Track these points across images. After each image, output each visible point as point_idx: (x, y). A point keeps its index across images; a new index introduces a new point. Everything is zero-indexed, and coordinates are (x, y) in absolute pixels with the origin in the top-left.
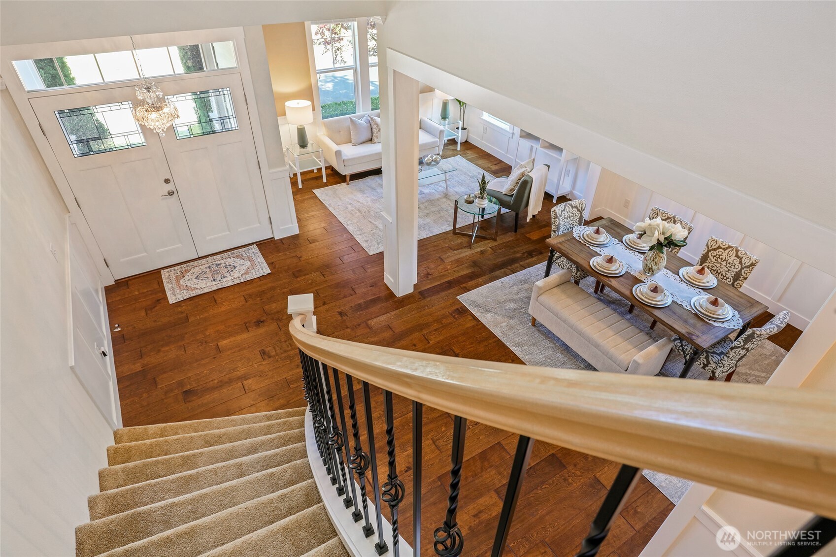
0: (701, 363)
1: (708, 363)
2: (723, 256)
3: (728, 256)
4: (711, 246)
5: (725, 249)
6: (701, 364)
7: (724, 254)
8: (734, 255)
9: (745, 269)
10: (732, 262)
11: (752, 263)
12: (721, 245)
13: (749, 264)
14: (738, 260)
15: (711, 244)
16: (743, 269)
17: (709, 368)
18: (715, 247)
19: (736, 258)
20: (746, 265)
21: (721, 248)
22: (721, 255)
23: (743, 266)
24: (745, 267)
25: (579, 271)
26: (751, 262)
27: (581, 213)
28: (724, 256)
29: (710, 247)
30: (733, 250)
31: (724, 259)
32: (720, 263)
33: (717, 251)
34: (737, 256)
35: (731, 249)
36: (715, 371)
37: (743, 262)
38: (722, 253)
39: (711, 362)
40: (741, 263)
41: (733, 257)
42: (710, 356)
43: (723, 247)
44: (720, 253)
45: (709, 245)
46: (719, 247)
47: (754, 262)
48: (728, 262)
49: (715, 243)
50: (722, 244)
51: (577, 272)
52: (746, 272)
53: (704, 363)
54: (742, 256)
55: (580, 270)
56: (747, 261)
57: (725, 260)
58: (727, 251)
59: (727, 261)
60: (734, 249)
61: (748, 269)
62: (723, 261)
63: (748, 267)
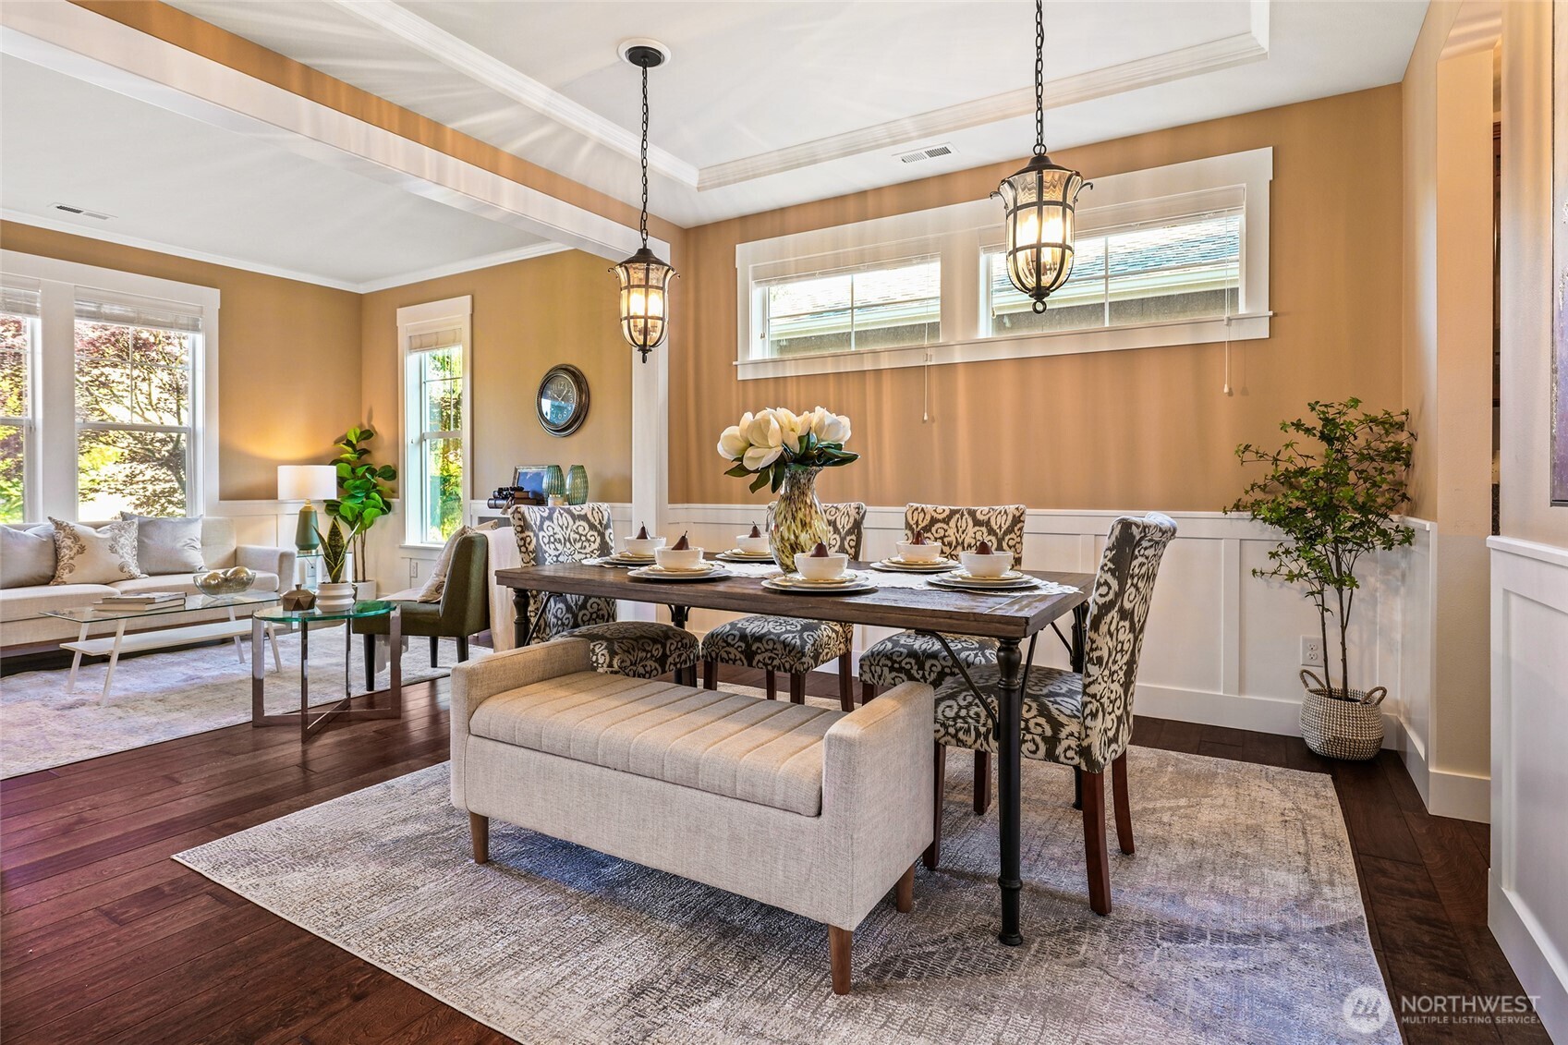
0: (1038, 739)
1: (1057, 726)
2: (949, 536)
3: (960, 532)
4: (917, 523)
5: (946, 521)
6: (1037, 748)
7: (951, 532)
8: (971, 523)
9: (1007, 538)
10: (973, 542)
11: (1014, 516)
12: (935, 515)
13: (1008, 523)
14: (984, 529)
15: (915, 519)
16: (1003, 539)
17: (1065, 744)
18: (926, 522)
19: (977, 528)
20: (1004, 528)
21: (938, 521)
22: (945, 536)
23: (1000, 534)
24: (1006, 533)
25: (617, 654)
26: (1010, 518)
27: (602, 535)
28: (952, 534)
29: (914, 526)
30: (962, 515)
31: (954, 543)
32: (952, 556)
33: (934, 530)
34: (977, 523)
35: (958, 516)
36: (1085, 744)
37: (995, 527)
38: (946, 531)
39: (1062, 719)
40: (991, 532)
41: (971, 530)
42: (1050, 704)
43: (940, 517)
44: (941, 533)
45: (912, 523)
46: (934, 521)
47: (1017, 514)
48: (966, 546)
49: (922, 515)
50: (935, 511)
51: (611, 660)
52: (1011, 543)
53: (1044, 739)
54: (986, 518)
55: (619, 651)
56: (1001, 520)
57: (957, 543)
58: (952, 523)
59: (963, 543)
60: (965, 513)
61: (1013, 536)
62: (955, 547)
63: (1010, 530)
